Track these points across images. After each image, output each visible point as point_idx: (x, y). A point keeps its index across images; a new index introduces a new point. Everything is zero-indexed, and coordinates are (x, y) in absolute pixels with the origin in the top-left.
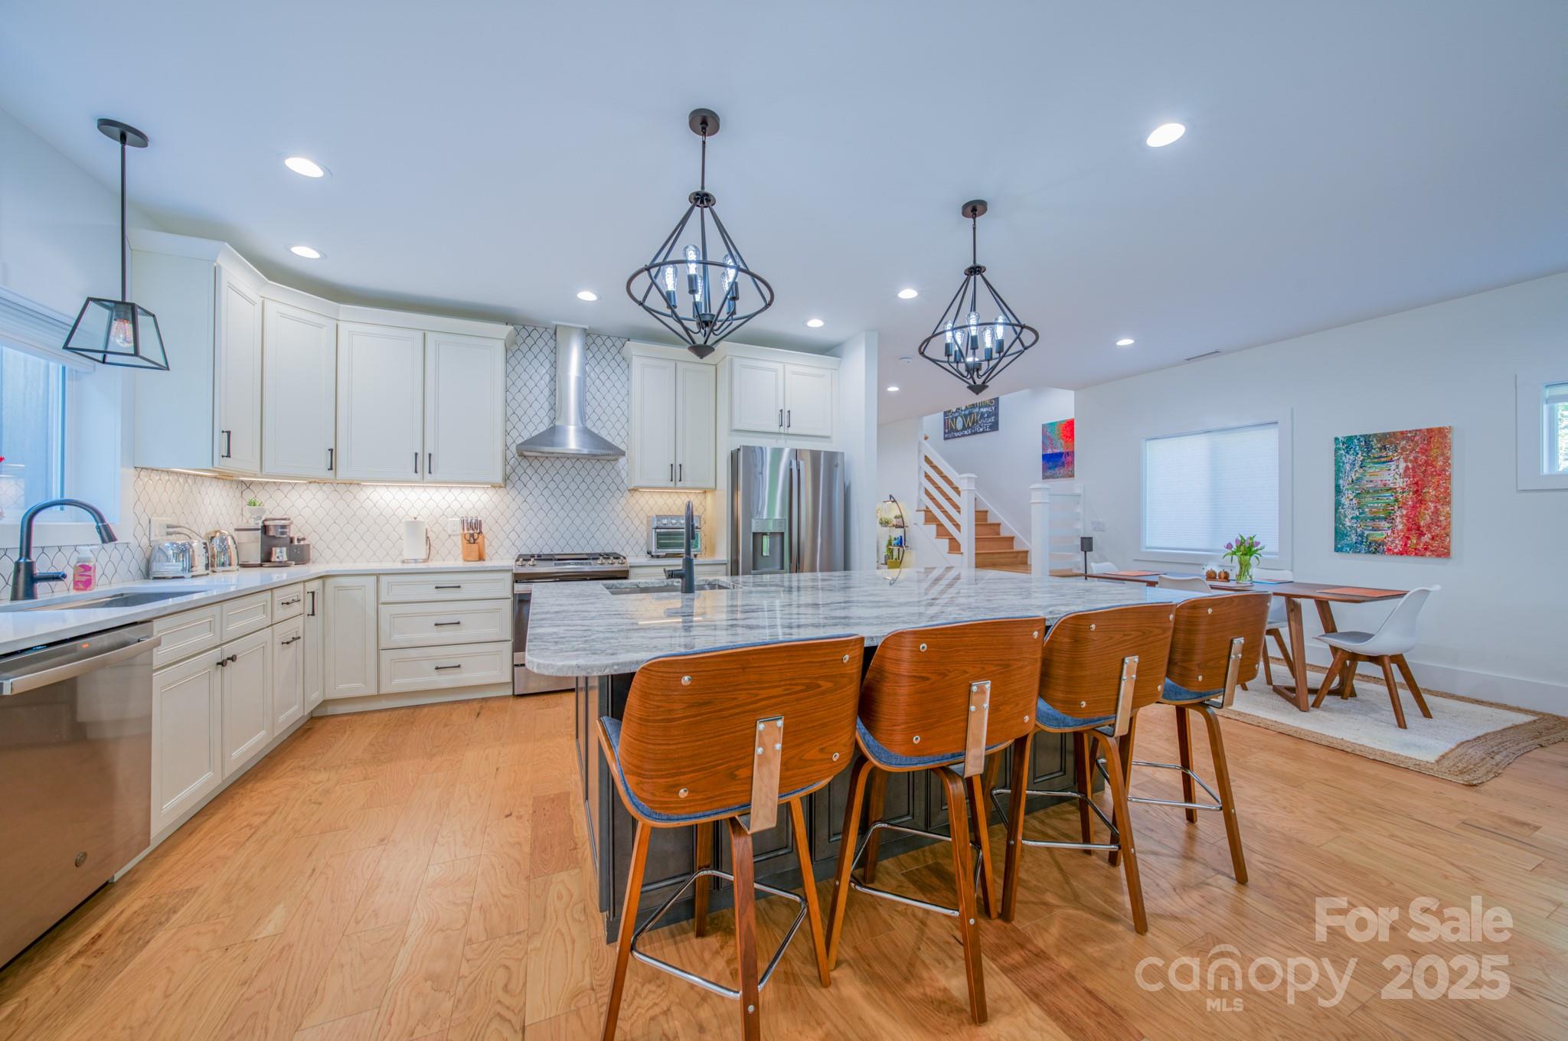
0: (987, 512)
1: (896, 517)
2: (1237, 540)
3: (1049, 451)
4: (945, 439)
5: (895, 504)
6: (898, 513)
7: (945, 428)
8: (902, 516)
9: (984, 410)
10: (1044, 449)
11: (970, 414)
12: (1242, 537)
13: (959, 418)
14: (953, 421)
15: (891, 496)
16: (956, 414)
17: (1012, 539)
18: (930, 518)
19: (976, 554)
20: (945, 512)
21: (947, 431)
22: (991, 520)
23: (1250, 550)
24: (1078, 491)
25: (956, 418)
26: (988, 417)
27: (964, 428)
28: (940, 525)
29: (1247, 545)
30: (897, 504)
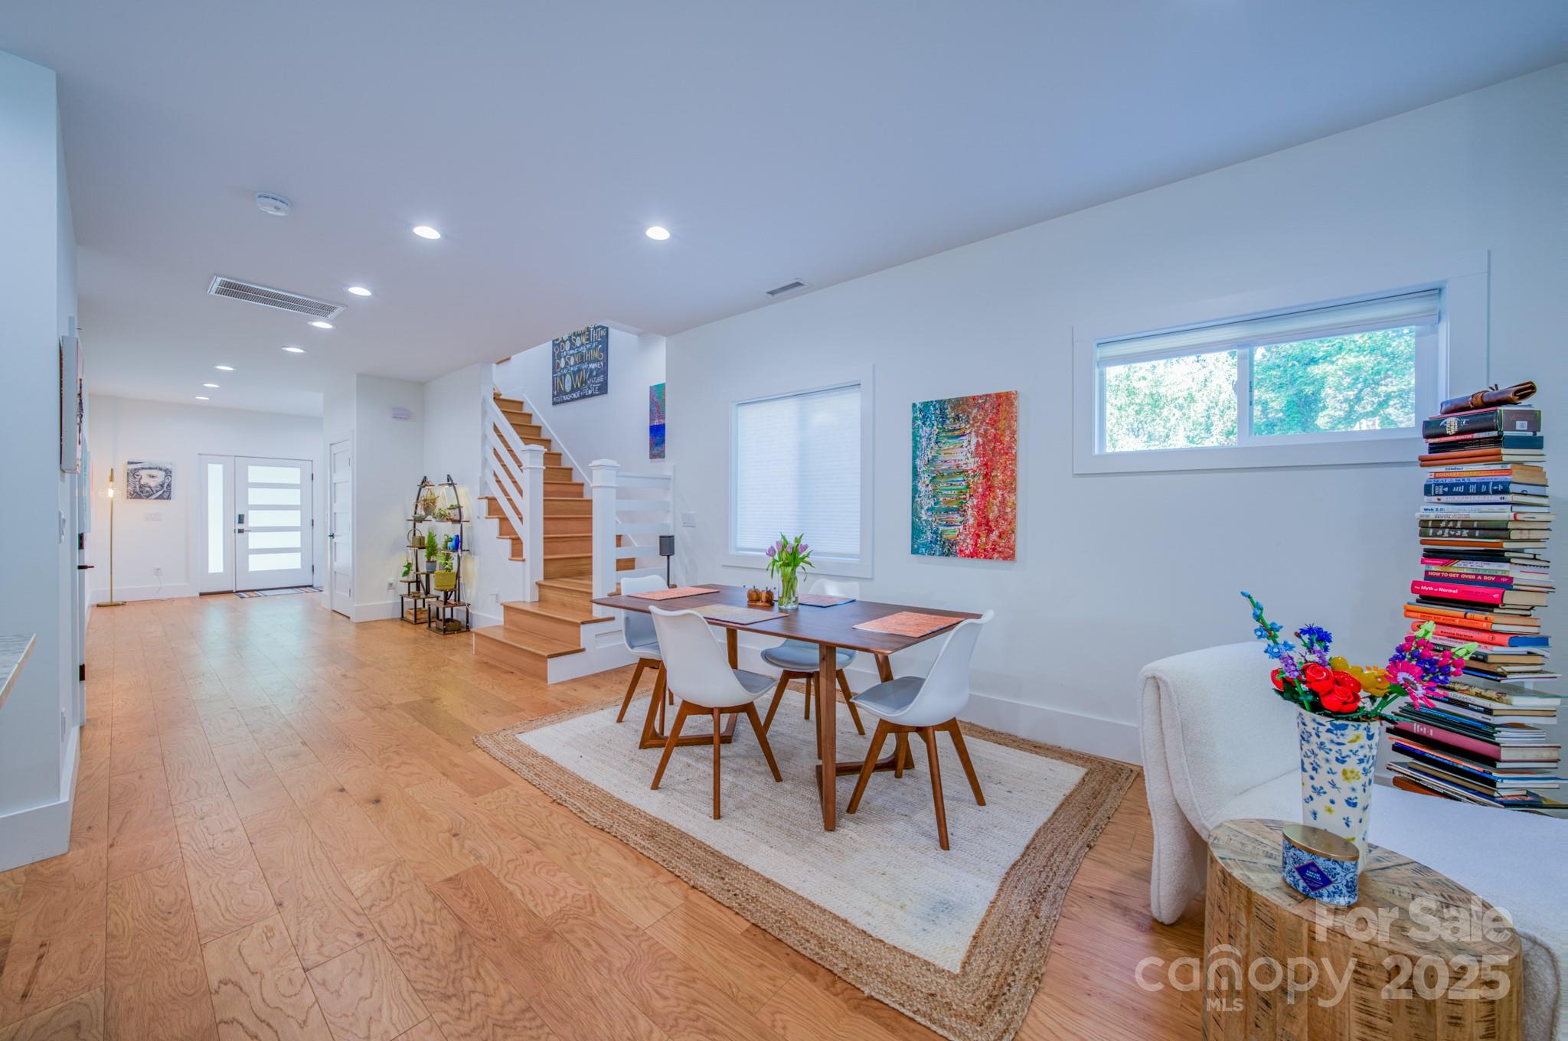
1: (452, 508)
2: (777, 543)
3: (655, 422)
4: (555, 403)
5: (452, 487)
6: (455, 503)
7: (553, 390)
8: (459, 507)
9: (593, 366)
10: (650, 419)
11: (579, 370)
12: (783, 537)
13: (568, 376)
14: (561, 379)
15: (449, 478)
16: (565, 371)
18: (494, 508)
19: (545, 560)
20: (511, 501)
21: (555, 393)
23: (795, 558)
24: (669, 473)
25: (565, 375)
26: (597, 376)
27: (573, 390)
28: (504, 520)
29: (790, 551)
30: (455, 488)
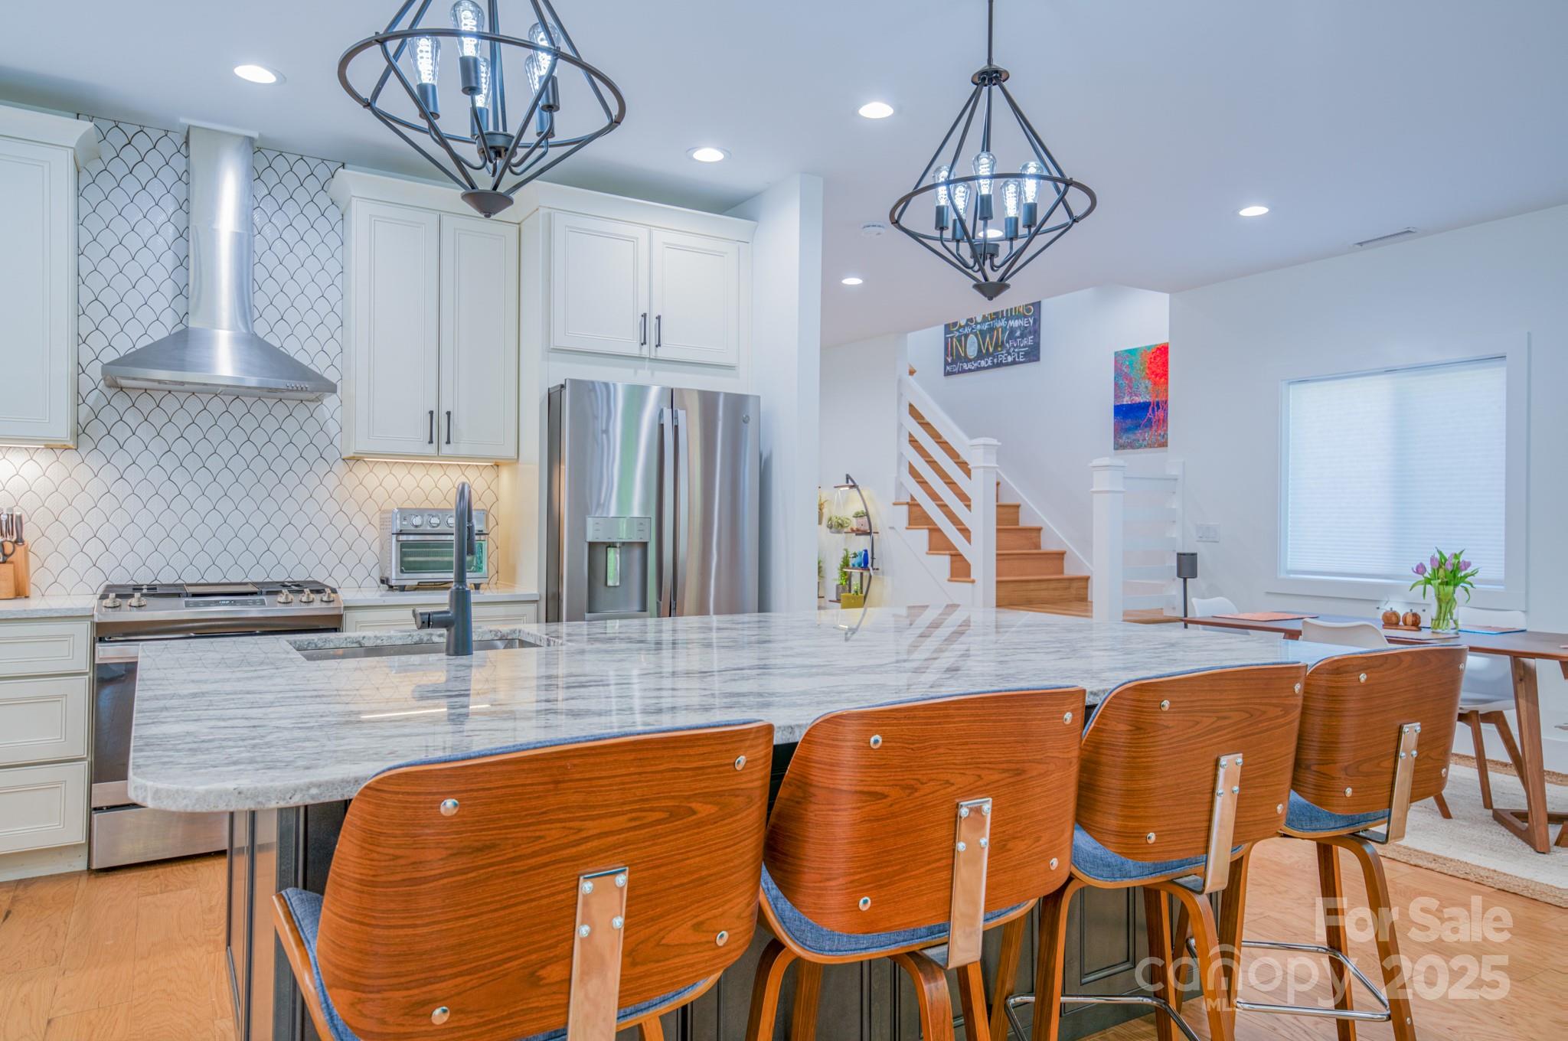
0: (1018, 506)
1: (857, 516)
2: (1432, 560)
3: (1126, 400)
4: (947, 374)
5: (855, 491)
6: (861, 508)
7: (946, 355)
8: (867, 514)
9: (1015, 323)
10: (1116, 396)
11: (991, 329)
12: (1440, 553)
13: (972, 338)
14: (960, 341)
15: (848, 478)
16: (967, 330)
17: (1061, 555)
18: (917, 517)
19: (998, 582)
20: (944, 507)
21: (949, 360)
22: (1025, 522)
23: (1455, 576)
24: (1174, 472)
25: (966, 336)
26: (1022, 336)
27: (980, 356)
28: (935, 530)
29: (1450, 568)
30: (859, 490)
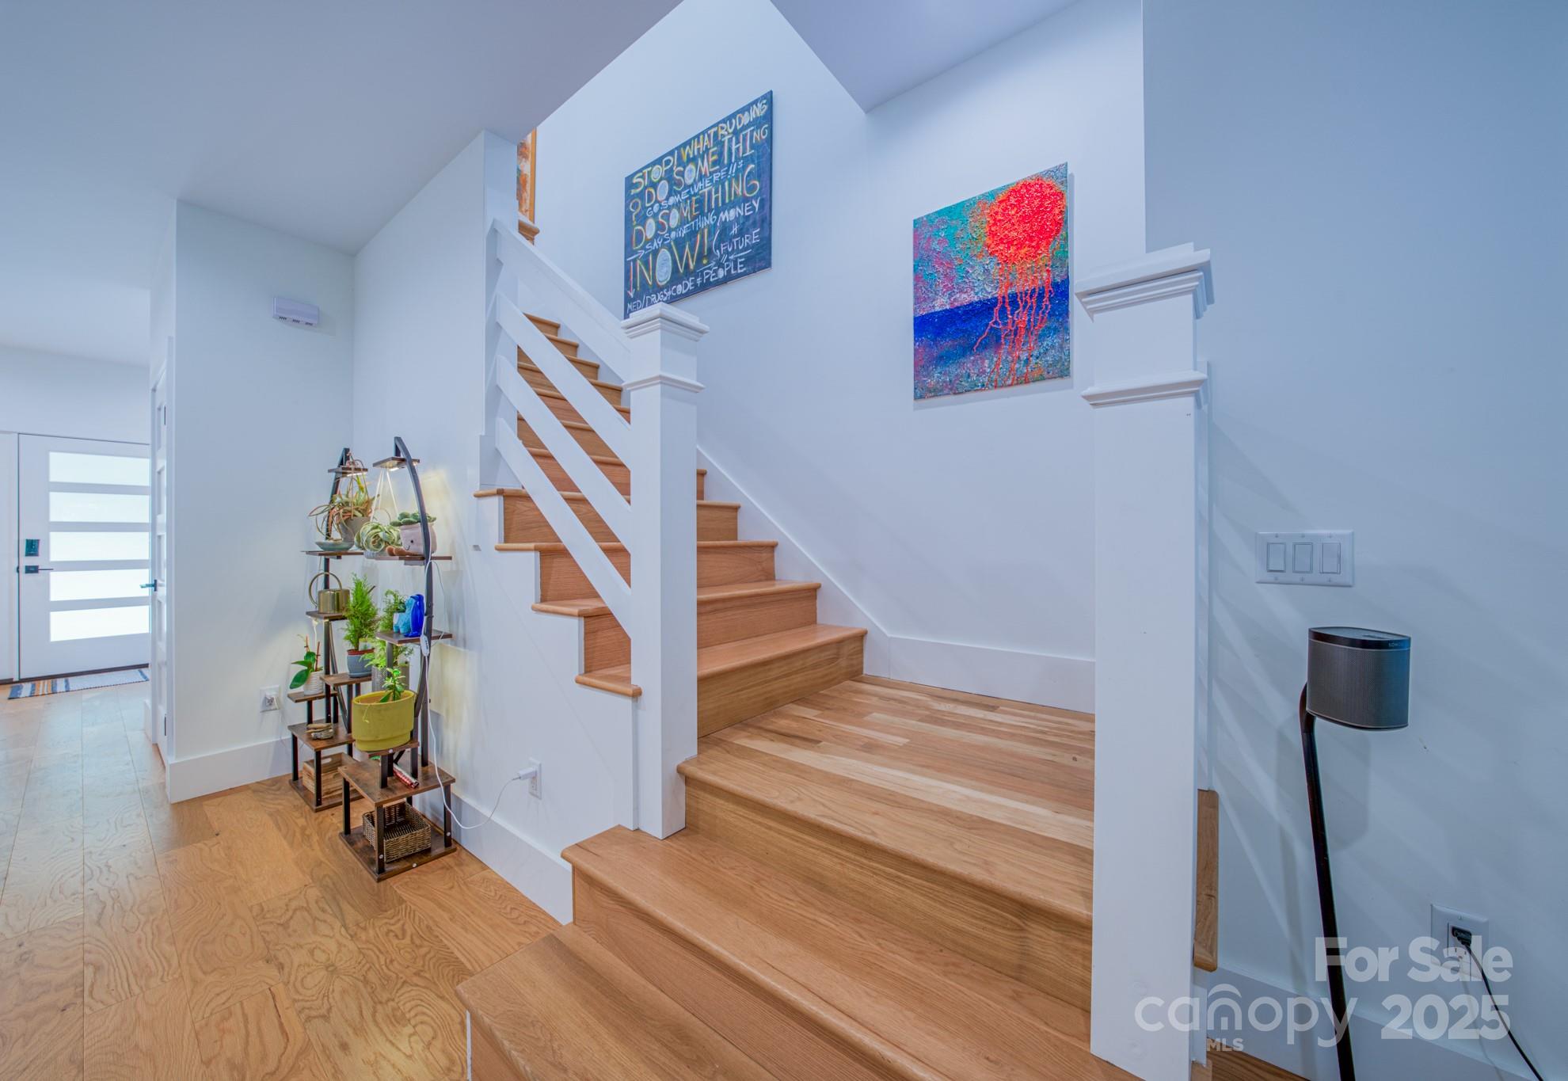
0: (736, 509)
1: (405, 522)
3: (941, 303)
4: (628, 307)
5: (406, 469)
6: (413, 509)
7: (627, 287)
8: (424, 520)
9: (730, 215)
10: (918, 300)
11: (693, 233)
13: (664, 254)
14: (646, 264)
15: (399, 447)
16: (657, 244)
17: (811, 593)
18: (522, 520)
20: (578, 502)
21: (632, 295)
22: (747, 534)
25: (655, 253)
26: (741, 233)
27: (676, 278)
28: (553, 554)
30: (413, 471)
